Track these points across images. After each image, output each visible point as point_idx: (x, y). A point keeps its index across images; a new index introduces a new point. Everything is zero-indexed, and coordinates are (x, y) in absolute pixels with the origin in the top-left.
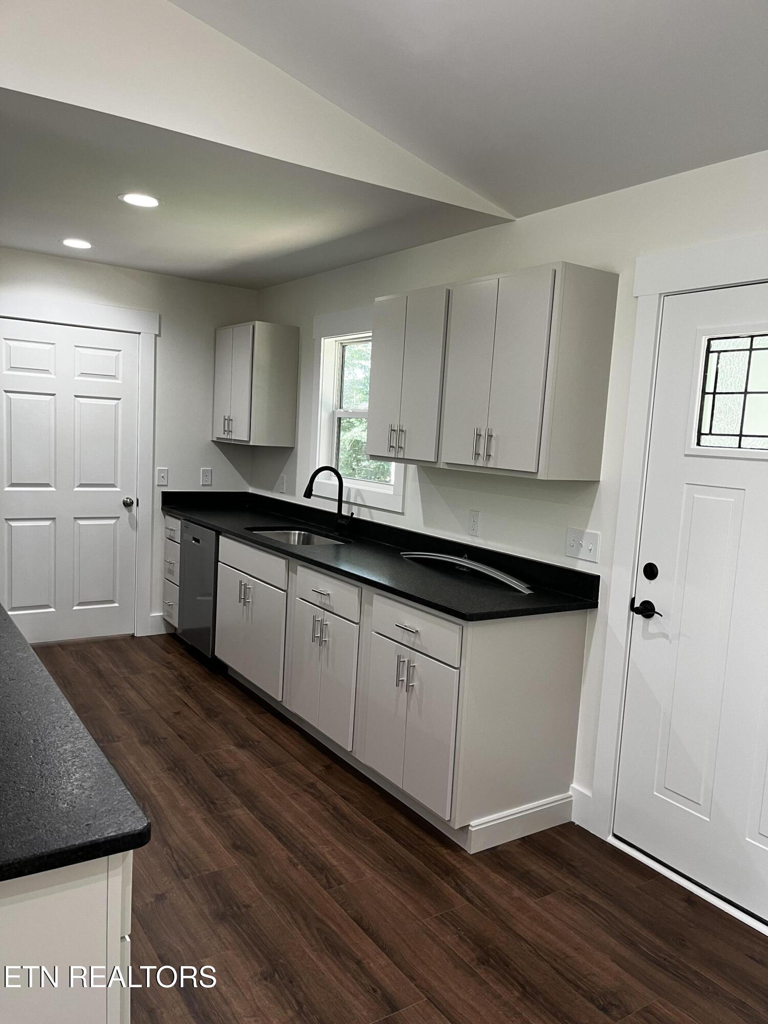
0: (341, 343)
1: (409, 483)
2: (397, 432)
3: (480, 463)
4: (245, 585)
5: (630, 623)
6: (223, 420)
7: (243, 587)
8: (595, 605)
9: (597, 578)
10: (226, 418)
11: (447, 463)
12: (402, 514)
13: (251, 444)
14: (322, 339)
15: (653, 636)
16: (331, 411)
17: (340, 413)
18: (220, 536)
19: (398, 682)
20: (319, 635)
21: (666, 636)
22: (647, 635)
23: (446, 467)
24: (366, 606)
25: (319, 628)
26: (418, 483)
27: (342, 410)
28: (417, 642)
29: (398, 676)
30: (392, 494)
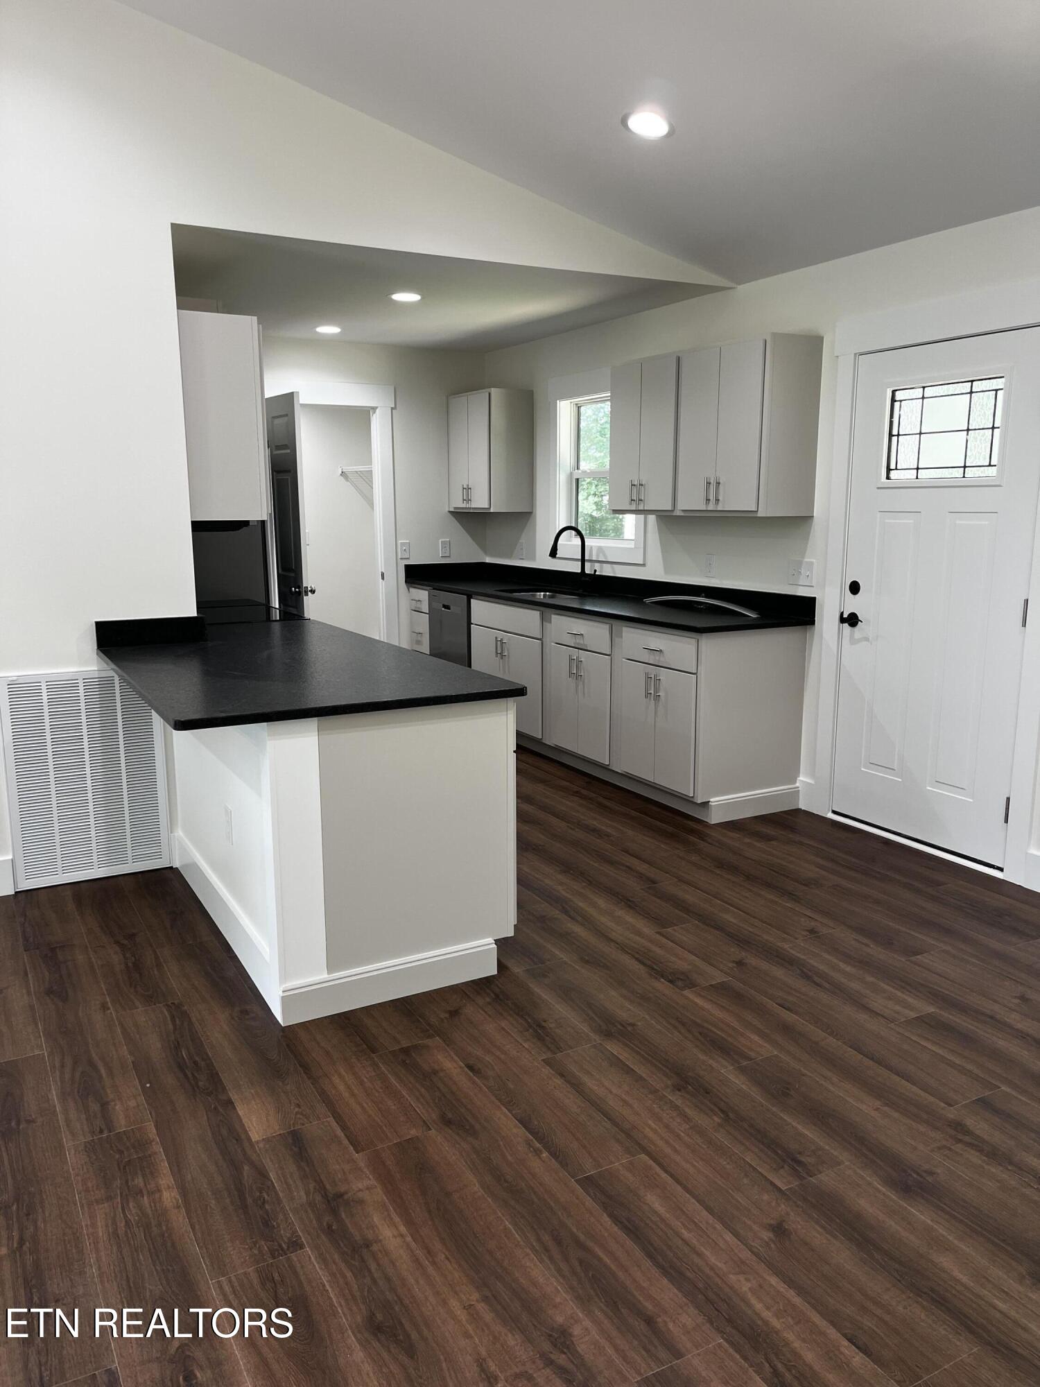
0: (576, 404)
1: (649, 535)
2: (637, 486)
3: (711, 507)
4: (501, 640)
5: (840, 632)
6: (461, 489)
7: (499, 643)
8: (813, 623)
9: (814, 599)
10: (465, 486)
11: (683, 510)
12: (644, 565)
13: (492, 511)
14: (558, 401)
15: (859, 641)
16: (569, 472)
17: (577, 474)
18: (472, 600)
19: (647, 695)
20: (575, 672)
21: (867, 639)
22: (853, 641)
23: (682, 514)
24: (616, 640)
25: (576, 664)
26: (657, 534)
27: (580, 471)
28: (662, 659)
29: (647, 690)
30: (633, 547)
